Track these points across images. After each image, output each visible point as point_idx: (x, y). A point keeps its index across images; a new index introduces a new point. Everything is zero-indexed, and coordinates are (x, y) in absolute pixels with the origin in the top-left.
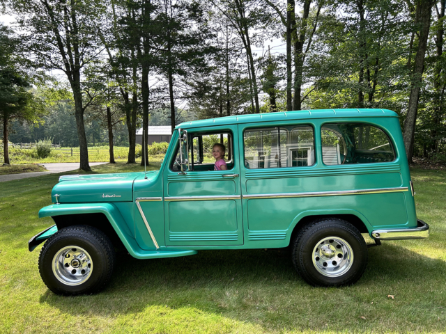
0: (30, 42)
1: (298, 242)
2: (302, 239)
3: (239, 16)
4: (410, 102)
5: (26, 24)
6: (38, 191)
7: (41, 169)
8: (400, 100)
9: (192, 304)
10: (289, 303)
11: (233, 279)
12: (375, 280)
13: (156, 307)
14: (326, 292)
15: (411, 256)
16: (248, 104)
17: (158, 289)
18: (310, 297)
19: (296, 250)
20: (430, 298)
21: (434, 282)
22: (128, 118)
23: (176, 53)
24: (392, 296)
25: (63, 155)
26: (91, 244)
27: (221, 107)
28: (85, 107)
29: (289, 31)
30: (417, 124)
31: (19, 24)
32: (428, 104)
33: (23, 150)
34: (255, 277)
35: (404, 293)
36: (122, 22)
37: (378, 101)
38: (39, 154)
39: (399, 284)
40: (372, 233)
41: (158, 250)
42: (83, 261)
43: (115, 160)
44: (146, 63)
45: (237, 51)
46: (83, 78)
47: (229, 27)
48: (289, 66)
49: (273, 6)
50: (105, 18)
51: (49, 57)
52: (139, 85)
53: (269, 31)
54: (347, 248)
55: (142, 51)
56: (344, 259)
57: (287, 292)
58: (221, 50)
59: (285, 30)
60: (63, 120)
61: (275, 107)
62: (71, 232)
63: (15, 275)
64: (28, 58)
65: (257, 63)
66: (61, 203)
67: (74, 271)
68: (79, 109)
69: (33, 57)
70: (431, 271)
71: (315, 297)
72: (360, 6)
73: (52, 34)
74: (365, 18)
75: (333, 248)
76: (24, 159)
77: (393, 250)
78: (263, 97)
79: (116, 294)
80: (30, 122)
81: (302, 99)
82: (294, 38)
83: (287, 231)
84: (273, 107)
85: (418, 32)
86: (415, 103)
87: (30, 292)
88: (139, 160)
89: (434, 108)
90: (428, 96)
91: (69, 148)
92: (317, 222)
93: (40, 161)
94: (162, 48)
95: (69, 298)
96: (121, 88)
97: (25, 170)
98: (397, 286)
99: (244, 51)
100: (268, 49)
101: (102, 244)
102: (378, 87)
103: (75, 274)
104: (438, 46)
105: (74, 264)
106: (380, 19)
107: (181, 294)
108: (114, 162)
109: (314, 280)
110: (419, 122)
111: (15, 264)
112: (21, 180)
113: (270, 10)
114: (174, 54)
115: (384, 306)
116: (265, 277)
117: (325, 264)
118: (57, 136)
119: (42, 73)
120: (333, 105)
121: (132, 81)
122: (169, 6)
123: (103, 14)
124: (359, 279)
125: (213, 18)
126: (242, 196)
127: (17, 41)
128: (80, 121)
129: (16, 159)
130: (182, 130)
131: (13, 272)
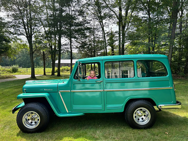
0: (12, 24)
1: (127, 110)
2: (129, 108)
3: (99, 15)
4: (169, 51)
5: (10, 16)
6: (13, 87)
7: (14, 77)
8: (165, 50)
9: (83, 136)
10: (124, 136)
11: (100, 126)
12: (159, 126)
13: (67, 138)
14: (139, 131)
15: (173, 116)
16: (102, 51)
17: (68, 130)
18: (133, 133)
19: (126, 113)
20: (183, 134)
21: (184, 127)
22: (52, 56)
23: (73, 30)
24: (167, 133)
25: (23, 71)
26: (39, 111)
27: (91, 52)
28: (34, 51)
29: (120, 21)
30: (172, 60)
31: (7, 16)
32: (176, 52)
33: (6, 69)
34: (109, 125)
35: (172, 132)
36: (50, 16)
37: (156, 51)
38: (13, 71)
39: (169, 128)
40: (158, 106)
41: (68, 113)
42: (36, 118)
43: (46, 74)
44: (60, 33)
45: (98, 29)
46: (33, 39)
47: (95, 19)
48: (120, 36)
49: (113, 11)
50: (43, 14)
51: (19, 30)
52: (57, 42)
53: (111, 21)
54: (148, 112)
55: (59, 28)
56: (147, 117)
57: (123, 131)
58: (92, 29)
59: (118, 21)
60: (23, 57)
61: (114, 52)
62: (31, 105)
63: (5, 124)
64: (10, 31)
65: (107, 34)
66: (26, 93)
67: (32, 122)
68: (31, 52)
69: (12, 30)
70: (182, 122)
71: (135, 133)
72: (149, 12)
73: (21, 21)
74: (150, 17)
75: (142, 112)
76: (6, 73)
77: (166, 113)
78: (109, 48)
79: (50, 132)
80: (10, 57)
81: (125, 49)
82: (122, 24)
83: (123, 105)
84: (113, 53)
85: (172, 23)
86: (171, 52)
87: (12, 131)
88: (56, 74)
89: (179, 54)
90: (176, 49)
91: (25, 68)
92: (136, 101)
93: (14, 74)
94: (67, 27)
95: (29, 134)
96: (49, 44)
97: (7, 78)
98: (169, 129)
99: (101, 29)
100: (111, 28)
101: (44, 110)
102: (156, 45)
103: (32, 124)
104: (180, 29)
105: (32, 119)
106: (157, 17)
107: (78, 132)
108: (46, 75)
109: (134, 126)
110: (173, 59)
111: (5, 119)
112: (6, 82)
113: (112, 13)
114: (72, 30)
115: (164, 137)
116: (113, 125)
117: (139, 119)
118: (21, 63)
119: (16, 37)
120: (137, 52)
121: (54, 41)
122: (70, 10)
123: (43, 13)
124: (153, 126)
125: (88, 16)
126: (104, 90)
127: (6, 23)
128: (32, 57)
129: (3, 73)
130: (79, 62)
131: (4, 122)
